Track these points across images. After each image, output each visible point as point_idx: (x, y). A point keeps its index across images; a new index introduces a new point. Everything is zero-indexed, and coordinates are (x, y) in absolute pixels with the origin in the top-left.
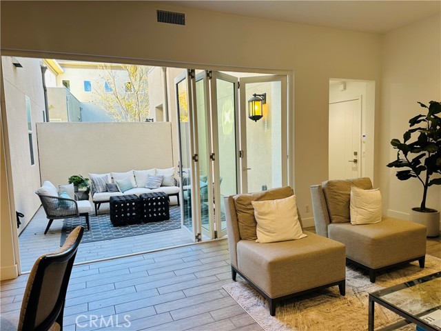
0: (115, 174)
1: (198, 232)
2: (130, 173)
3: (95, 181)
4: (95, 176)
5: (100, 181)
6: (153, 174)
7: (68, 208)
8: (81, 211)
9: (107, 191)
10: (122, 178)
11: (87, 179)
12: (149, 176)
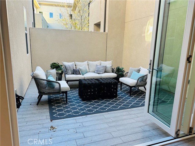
0: (77, 63)
1: (178, 129)
2: (86, 63)
3: (67, 67)
4: (66, 64)
5: (70, 67)
6: (99, 64)
7: (54, 87)
8: (62, 90)
9: (73, 74)
10: (82, 66)
11: (62, 66)
12: (97, 65)
